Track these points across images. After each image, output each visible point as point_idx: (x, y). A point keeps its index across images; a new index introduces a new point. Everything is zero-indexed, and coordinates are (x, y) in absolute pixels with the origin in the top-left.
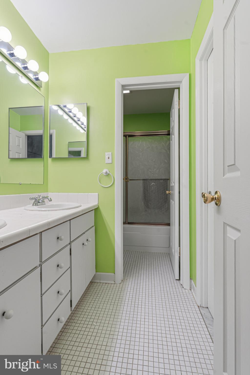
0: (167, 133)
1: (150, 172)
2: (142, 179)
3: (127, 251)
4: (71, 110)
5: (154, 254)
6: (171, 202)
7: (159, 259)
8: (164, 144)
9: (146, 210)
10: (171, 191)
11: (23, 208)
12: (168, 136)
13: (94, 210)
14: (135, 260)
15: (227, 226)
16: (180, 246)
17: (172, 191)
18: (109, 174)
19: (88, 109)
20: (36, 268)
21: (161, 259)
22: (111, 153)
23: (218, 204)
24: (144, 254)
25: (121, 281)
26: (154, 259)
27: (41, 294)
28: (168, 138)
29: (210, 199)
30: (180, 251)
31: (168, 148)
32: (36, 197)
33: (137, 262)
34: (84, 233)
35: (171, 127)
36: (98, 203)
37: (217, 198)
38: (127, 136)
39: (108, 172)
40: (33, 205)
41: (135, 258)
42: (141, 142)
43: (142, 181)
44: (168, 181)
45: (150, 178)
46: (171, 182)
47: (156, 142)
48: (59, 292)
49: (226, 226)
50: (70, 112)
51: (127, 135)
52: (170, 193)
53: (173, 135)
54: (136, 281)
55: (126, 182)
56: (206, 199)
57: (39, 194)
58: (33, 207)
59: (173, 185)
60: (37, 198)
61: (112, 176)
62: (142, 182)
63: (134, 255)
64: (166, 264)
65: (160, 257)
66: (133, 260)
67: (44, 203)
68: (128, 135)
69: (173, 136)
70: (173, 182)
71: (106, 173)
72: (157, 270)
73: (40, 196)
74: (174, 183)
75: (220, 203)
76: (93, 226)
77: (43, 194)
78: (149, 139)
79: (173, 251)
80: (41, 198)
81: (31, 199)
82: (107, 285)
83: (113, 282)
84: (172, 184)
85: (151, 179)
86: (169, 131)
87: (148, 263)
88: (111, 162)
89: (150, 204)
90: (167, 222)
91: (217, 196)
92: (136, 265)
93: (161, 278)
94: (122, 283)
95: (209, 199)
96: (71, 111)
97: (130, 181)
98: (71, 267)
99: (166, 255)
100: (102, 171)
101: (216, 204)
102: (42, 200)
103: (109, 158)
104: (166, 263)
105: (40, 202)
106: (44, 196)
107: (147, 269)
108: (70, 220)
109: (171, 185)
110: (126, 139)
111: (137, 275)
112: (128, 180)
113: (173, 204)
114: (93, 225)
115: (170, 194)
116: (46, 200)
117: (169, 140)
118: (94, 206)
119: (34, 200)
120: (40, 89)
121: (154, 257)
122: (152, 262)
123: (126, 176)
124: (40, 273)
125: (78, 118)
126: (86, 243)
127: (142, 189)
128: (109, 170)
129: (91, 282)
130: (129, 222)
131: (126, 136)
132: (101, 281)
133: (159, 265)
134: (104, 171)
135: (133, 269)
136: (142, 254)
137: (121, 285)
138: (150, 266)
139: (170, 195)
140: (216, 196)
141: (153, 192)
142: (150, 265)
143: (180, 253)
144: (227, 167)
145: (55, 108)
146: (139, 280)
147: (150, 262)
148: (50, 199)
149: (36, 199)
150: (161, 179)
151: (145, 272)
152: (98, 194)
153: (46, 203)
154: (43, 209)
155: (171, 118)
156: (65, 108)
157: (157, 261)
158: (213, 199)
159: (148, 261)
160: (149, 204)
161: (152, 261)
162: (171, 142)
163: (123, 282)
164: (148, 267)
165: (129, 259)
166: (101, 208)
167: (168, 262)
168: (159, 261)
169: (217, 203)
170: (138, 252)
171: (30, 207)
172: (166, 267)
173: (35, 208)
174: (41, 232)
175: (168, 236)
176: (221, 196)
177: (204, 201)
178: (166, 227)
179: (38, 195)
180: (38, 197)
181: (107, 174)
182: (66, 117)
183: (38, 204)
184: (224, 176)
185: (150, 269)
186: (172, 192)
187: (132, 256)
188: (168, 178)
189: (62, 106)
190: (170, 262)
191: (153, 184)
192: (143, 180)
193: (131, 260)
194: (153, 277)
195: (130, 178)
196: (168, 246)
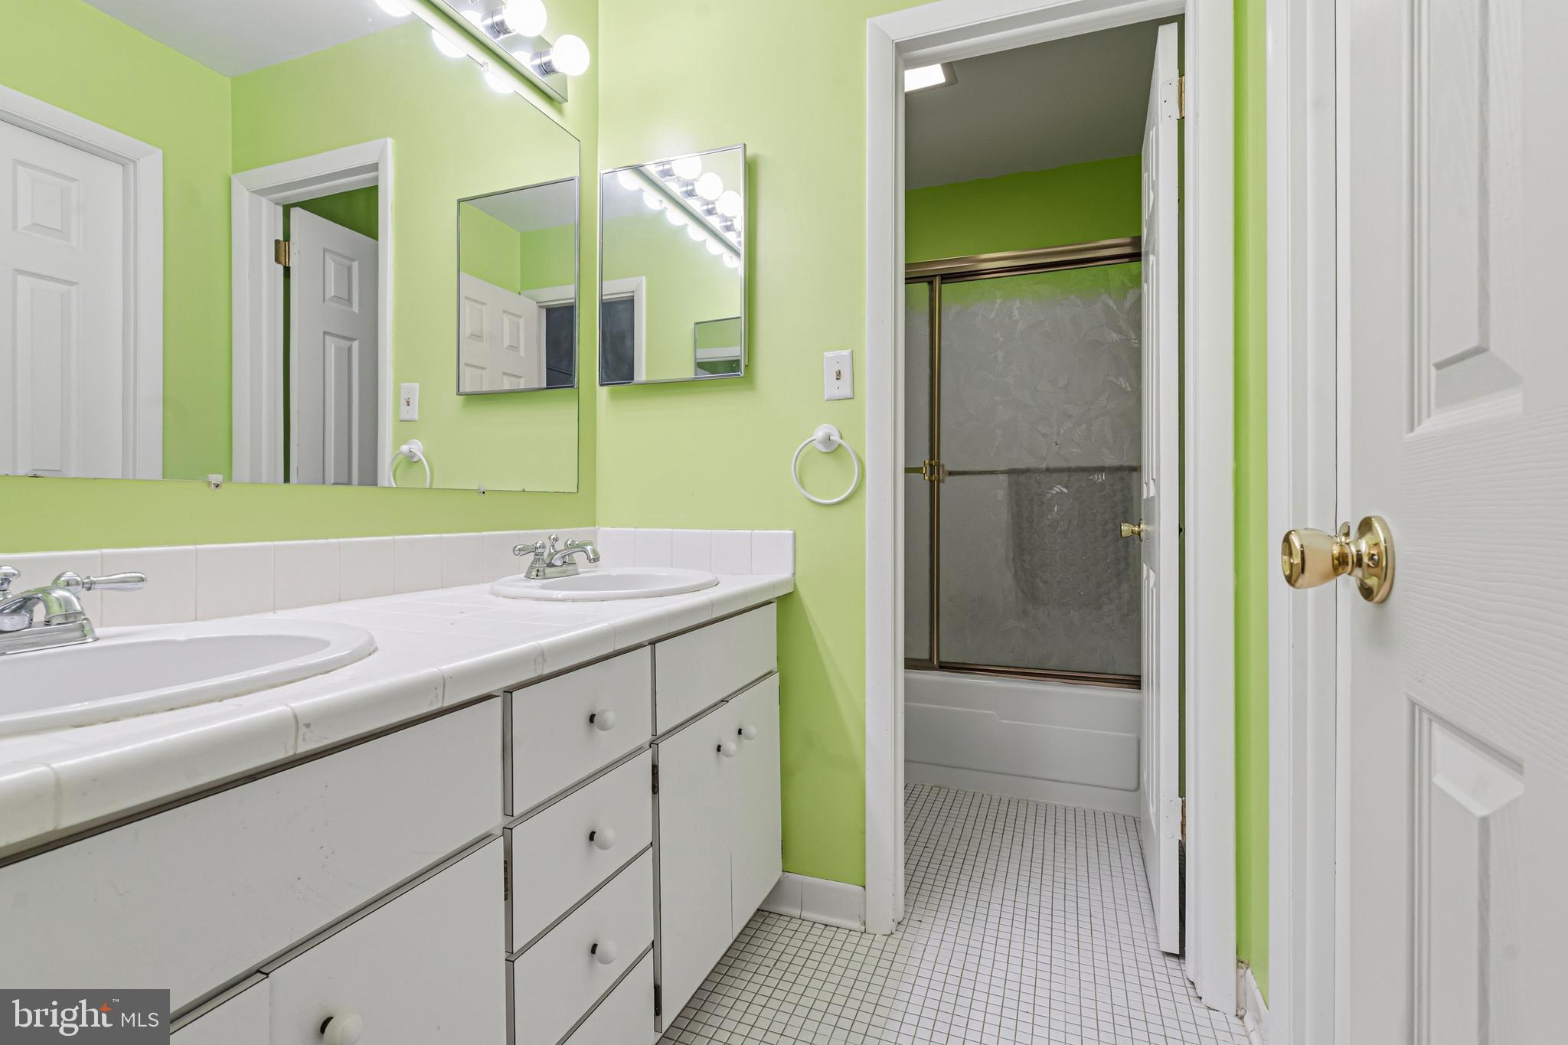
0: (1128, 250)
1: (1045, 435)
2: (1003, 468)
3: (935, 790)
4: (693, 184)
5: (1060, 815)
6: (1144, 577)
7: (1081, 841)
8: (1112, 304)
9: (1025, 612)
10: (1145, 524)
11: (487, 587)
12: (1134, 265)
13: (774, 605)
14: (967, 833)
15: (1433, 723)
16: (1182, 793)
17: (1147, 523)
18: (840, 445)
19: (751, 169)
20: (485, 839)
21: (1092, 841)
22: (846, 353)
23: (1378, 591)
24: (1012, 812)
25: (890, 926)
26: (1060, 840)
27: (510, 951)
28: (1135, 272)
29: (1328, 565)
30: (1184, 816)
31: (1135, 319)
32: (538, 545)
33: (975, 842)
34: (724, 701)
35: (1145, 216)
36: (794, 574)
37: (1371, 557)
38: (938, 280)
39: (836, 438)
40: (528, 576)
41: (969, 826)
42: (999, 301)
43: (1003, 478)
44: (1135, 474)
45: (1044, 466)
46: (1145, 478)
47: (1073, 297)
48: (598, 950)
49: (1425, 721)
50: (690, 194)
51: (936, 276)
52: (1139, 534)
53: (1154, 253)
54: (964, 933)
55: (932, 482)
56: (1297, 560)
57: (554, 532)
58: (528, 584)
59: (1151, 495)
60: (543, 546)
61: (851, 452)
62: (1006, 483)
63: (965, 809)
64: (1117, 871)
65: (1091, 831)
66: (957, 832)
67: (571, 567)
68: (942, 275)
69: (1152, 258)
70: (1153, 479)
71: (828, 440)
72: (1071, 892)
73: (556, 540)
74: (1156, 482)
75: (1387, 585)
76: (770, 673)
77: (568, 534)
78: (1036, 284)
79: (1152, 810)
80: (560, 546)
81: (517, 553)
82: (828, 933)
83: (856, 925)
84: (1148, 491)
85: (1048, 470)
86: (1137, 241)
87: (1027, 855)
88: (848, 392)
89: (1045, 582)
90: (1127, 670)
91: (1370, 548)
92: (971, 857)
93: (1085, 932)
94: (899, 935)
95: (1320, 563)
96: (693, 190)
97: (949, 479)
98: (655, 844)
99: (1120, 822)
100: (812, 436)
101: (1367, 593)
102: (564, 557)
103: (839, 374)
104: (1116, 862)
105: (554, 566)
106: (573, 541)
107: (1023, 882)
108: (653, 643)
109: (1145, 496)
110: (932, 290)
111: (971, 904)
112: (938, 474)
113: (1151, 585)
114: (773, 665)
115: (1141, 540)
116: (579, 557)
117: (1137, 281)
118: (773, 586)
119: (531, 556)
120: (560, 111)
121: (1060, 829)
122: (1049, 854)
123: (932, 458)
124: (505, 862)
125: (726, 219)
126: (730, 745)
127: (1002, 516)
128: (838, 430)
129: (763, 914)
130: (943, 659)
131: (930, 279)
132: (806, 914)
133: (1082, 872)
134: (819, 434)
135: (954, 875)
136: (1004, 807)
137: (893, 941)
138: (1037, 870)
139: (1143, 543)
140: (1364, 546)
141: (1059, 529)
142: (1037, 865)
143: (1183, 825)
144: (1433, 370)
145: (629, 182)
146: (978, 931)
147: (1038, 853)
148: (594, 551)
149: (539, 550)
150: (1101, 469)
151: (1010, 894)
152: (795, 534)
153: (580, 570)
154: (561, 594)
155: (1145, 175)
156: (668, 178)
157: (1071, 848)
158: (1340, 563)
159: (1028, 843)
160: (1041, 585)
161: (1049, 846)
162: (1145, 286)
163: (902, 928)
164: (1025, 873)
165: (939, 827)
166: (806, 594)
167: (1127, 861)
168: (1082, 852)
169: (1372, 582)
170: (987, 799)
171: (517, 583)
172: (1118, 882)
173: (535, 587)
174: (509, 692)
175: (1131, 735)
176: (1393, 546)
177: (1288, 573)
178: (1124, 695)
179: (549, 538)
180: (548, 544)
181: (833, 449)
182: (675, 218)
183: (549, 570)
184: (1412, 429)
185: (1035, 885)
186: (1150, 528)
187: (955, 812)
188: (1134, 464)
189: (653, 170)
190: (1138, 861)
191: (1057, 489)
192: (1011, 472)
193: (948, 830)
194: (1045, 923)
195: (949, 468)
196: (1133, 785)
